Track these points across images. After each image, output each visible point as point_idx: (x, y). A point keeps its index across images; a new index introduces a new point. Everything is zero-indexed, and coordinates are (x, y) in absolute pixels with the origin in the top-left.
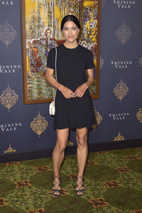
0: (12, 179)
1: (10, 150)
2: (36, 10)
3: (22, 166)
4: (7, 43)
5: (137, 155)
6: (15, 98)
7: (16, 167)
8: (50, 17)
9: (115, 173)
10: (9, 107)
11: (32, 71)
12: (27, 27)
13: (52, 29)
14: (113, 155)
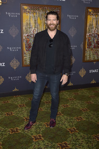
0: (16, 104)
1: (16, 90)
2: (29, 19)
3: (22, 98)
4: (14, 36)
5: (79, 92)
6: (18, 63)
7: (19, 98)
8: (35, 23)
9: (67, 101)
10: (15, 68)
11: (27, 50)
12: (24, 28)
13: (36, 29)
14: (67, 92)
